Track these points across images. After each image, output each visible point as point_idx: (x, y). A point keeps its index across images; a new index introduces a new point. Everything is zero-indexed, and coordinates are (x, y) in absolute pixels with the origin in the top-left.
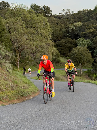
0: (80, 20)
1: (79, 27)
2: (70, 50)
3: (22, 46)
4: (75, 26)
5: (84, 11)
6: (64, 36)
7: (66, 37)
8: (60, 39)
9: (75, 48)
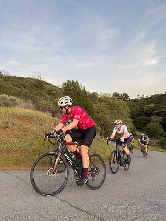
0: (152, 102)
1: (152, 108)
2: (145, 125)
3: (106, 122)
4: (148, 107)
5: (155, 95)
6: (140, 115)
7: (141, 115)
8: (136, 117)
9: (149, 124)
